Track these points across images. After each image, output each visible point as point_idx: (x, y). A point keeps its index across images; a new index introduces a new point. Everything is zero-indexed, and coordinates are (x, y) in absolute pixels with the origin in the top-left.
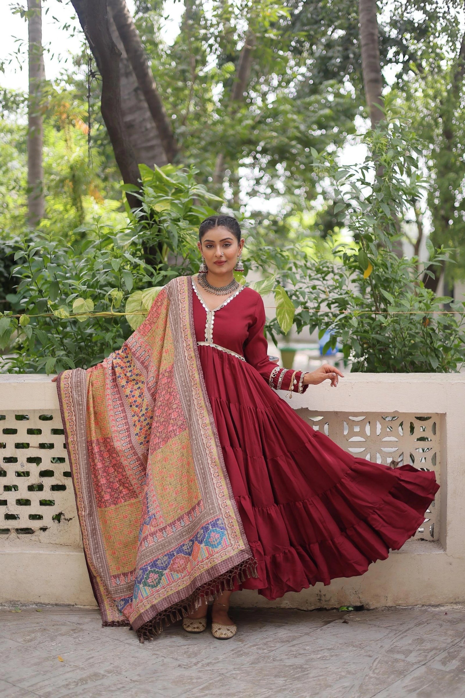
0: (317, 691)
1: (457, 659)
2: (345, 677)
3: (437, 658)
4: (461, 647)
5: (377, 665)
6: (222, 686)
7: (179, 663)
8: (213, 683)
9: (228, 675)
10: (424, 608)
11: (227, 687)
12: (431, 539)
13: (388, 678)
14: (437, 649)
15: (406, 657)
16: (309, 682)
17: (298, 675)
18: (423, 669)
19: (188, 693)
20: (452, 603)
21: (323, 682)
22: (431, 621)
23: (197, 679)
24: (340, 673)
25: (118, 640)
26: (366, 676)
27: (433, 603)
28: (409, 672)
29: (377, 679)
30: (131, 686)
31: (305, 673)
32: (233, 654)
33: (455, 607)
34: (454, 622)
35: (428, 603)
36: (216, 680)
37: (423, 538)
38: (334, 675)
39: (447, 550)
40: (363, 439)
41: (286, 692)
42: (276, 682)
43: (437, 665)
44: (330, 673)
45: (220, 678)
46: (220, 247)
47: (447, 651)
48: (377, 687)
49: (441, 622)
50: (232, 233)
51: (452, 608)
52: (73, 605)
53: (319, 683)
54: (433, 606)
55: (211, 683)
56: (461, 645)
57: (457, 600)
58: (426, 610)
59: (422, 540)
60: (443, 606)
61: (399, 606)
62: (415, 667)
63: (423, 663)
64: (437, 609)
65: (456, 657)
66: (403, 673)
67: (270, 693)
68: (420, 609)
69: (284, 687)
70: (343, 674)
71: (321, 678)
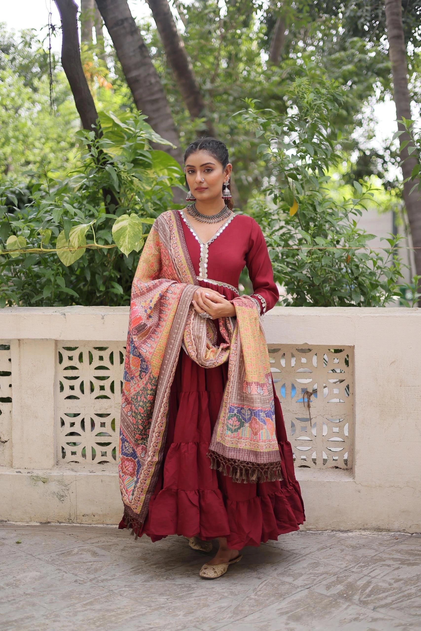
0: (193, 610)
1: (343, 583)
2: (226, 597)
3: (324, 583)
4: (353, 572)
5: (262, 587)
6: (106, 602)
7: (78, 578)
8: (98, 599)
9: (116, 592)
10: (333, 533)
11: (110, 603)
12: (345, 467)
13: (267, 600)
14: (327, 574)
15: (294, 581)
16: (190, 601)
17: (182, 594)
18: (306, 592)
19: (70, 608)
20: (360, 529)
21: (202, 602)
22: (335, 546)
23: (85, 594)
24: (223, 594)
25: (31, 555)
26: (247, 597)
27: (342, 529)
28: (290, 595)
29: (256, 600)
30: (21, 599)
31: (190, 592)
32: (131, 572)
33: (363, 533)
34: (356, 547)
35: (337, 529)
36: (102, 596)
37: (337, 466)
38: (217, 595)
39: (356, 478)
40: (278, 370)
41: (163, 610)
42: (158, 599)
43: (320, 590)
44: (214, 593)
45: (108, 594)
46: (201, 172)
47: (337, 576)
48: (252, 608)
49: (343, 547)
50: (215, 158)
51: (359, 533)
52: (6, 521)
53: (198, 602)
54: (342, 531)
55: (96, 599)
56: (354, 570)
57: (366, 527)
58: (334, 535)
59: (337, 467)
60: (352, 532)
61: (310, 530)
62: (299, 590)
63: (308, 586)
64: (345, 535)
65: (343, 582)
66: (284, 595)
67: (147, 610)
68: (329, 534)
69: (163, 605)
70: (226, 594)
71: (202, 597)
